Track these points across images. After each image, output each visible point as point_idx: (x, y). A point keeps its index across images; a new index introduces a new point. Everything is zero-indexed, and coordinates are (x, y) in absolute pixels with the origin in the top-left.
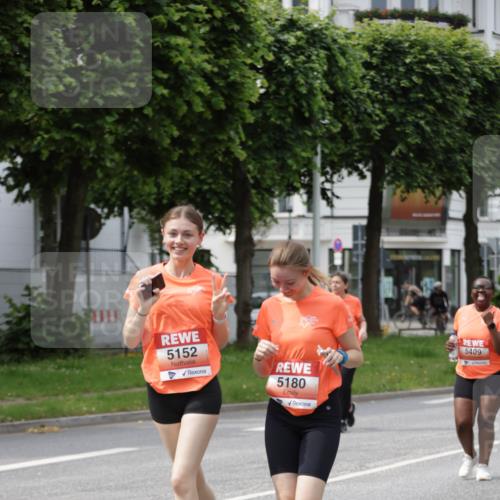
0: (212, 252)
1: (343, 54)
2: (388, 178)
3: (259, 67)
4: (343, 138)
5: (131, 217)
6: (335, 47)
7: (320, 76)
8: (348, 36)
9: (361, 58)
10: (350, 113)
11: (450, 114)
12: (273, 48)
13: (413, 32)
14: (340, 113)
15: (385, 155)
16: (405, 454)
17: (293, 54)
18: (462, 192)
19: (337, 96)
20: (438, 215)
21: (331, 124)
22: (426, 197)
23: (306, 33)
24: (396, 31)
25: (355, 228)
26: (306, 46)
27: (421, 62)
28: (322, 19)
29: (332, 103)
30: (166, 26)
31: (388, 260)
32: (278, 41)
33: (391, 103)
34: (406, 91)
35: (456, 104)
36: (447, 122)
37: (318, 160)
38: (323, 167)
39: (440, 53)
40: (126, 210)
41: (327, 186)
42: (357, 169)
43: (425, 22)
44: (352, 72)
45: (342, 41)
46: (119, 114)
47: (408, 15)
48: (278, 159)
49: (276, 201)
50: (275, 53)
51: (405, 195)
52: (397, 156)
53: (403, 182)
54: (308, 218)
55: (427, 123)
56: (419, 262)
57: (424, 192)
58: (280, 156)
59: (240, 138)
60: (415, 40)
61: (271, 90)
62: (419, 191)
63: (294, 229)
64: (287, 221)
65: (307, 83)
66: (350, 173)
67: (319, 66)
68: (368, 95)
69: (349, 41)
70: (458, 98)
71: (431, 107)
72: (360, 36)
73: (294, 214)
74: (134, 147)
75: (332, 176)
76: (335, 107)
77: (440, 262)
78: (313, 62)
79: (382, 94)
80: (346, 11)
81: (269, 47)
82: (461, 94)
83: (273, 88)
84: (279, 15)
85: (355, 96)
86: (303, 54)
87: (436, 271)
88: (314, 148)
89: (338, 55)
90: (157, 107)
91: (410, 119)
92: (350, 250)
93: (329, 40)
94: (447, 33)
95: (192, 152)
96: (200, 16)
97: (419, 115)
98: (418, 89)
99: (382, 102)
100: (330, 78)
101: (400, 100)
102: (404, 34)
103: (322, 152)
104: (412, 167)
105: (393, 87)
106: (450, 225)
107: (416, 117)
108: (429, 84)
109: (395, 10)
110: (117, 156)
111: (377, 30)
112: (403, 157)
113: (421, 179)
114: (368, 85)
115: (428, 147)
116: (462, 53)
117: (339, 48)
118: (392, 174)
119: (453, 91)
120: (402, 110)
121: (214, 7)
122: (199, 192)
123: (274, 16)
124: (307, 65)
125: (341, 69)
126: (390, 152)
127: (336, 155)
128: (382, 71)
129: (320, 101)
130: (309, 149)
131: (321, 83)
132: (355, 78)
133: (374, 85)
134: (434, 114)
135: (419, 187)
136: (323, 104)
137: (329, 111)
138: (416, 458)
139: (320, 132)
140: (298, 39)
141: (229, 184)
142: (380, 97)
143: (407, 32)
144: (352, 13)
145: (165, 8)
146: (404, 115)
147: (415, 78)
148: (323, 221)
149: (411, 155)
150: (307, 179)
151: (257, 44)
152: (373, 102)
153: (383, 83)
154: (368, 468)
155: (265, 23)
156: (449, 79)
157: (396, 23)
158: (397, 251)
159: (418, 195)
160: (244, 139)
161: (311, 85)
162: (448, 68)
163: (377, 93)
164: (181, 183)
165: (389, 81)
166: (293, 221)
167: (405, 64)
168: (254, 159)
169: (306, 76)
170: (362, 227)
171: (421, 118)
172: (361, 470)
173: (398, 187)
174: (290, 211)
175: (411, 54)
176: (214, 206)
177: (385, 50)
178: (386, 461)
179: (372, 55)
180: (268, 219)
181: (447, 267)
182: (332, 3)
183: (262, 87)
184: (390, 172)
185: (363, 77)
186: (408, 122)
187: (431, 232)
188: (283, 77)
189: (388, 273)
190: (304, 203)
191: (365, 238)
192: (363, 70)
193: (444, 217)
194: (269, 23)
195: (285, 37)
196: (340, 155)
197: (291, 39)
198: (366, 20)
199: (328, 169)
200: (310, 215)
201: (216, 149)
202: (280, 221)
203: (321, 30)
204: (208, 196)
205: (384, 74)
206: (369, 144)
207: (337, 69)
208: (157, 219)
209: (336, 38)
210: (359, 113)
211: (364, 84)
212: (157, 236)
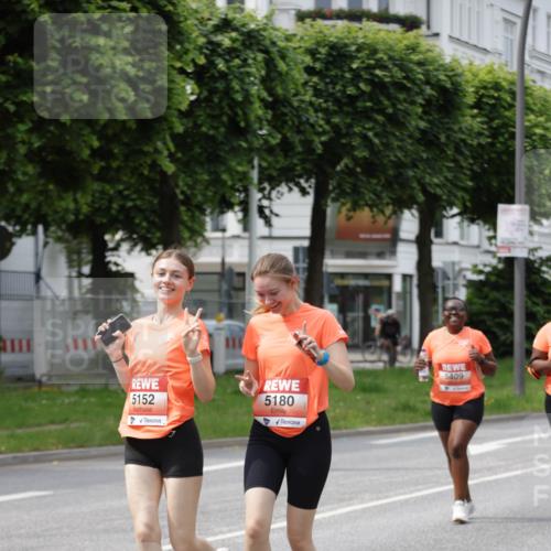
0: (137, 275)
1: (283, 57)
2: (333, 195)
3: (189, 71)
4: (282, 151)
5: (46, 236)
6: (274, 50)
7: (257, 81)
8: (288, 38)
9: (303, 62)
10: (290, 123)
11: (401, 125)
12: (205, 51)
13: (360, 34)
14: (279, 123)
15: (329, 170)
16: (351, 499)
17: (227, 57)
18: (414, 211)
19: (276, 105)
20: (388, 236)
21: (270, 135)
22: (373, 217)
23: (242, 34)
24: (343, 32)
25: (296, 250)
26: (241, 48)
27: (369, 68)
28: (259, 18)
29: (270, 112)
31: (332, 285)
32: (210, 42)
33: (335, 113)
34: (352, 99)
35: (409, 114)
36: (397, 134)
37: (255, 175)
38: (261, 181)
39: (391, 58)
40: (40, 228)
41: (265, 203)
42: (298, 184)
43: (375, 23)
44: (293, 78)
45: (282, 44)
46: (32, 121)
47: (355, 16)
48: (210, 173)
49: (208, 219)
50: (206, 56)
51: (351, 214)
52: (342, 171)
53: (349, 199)
54: (243, 238)
55: (376, 135)
56: (366, 288)
57: (372, 211)
58: (212, 170)
59: (168, 149)
60: (364, 43)
61: (202, 96)
62: (367, 209)
63: (228, 251)
64: (220, 242)
65: (242, 89)
66: (290, 189)
67: (256, 70)
68: (311, 104)
69: (290, 44)
70: (410, 108)
71: (380, 118)
72: (302, 38)
73: (228, 234)
74: (50, 158)
75: (270, 193)
76: (274, 116)
77: (390, 288)
78: (249, 66)
79: (326, 102)
80: (286, 11)
81: (200, 49)
82: (413, 103)
83: (205, 93)
84: (212, 14)
85: (296, 104)
86: (238, 57)
87: (385, 297)
88: (250, 162)
89: (278, 58)
91: (357, 130)
93: (267, 42)
94: (399, 36)
95: (115, 164)
97: (367, 126)
98: (366, 97)
99: (326, 111)
100: (268, 83)
101: (346, 109)
102: (350, 36)
103: (260, 166)
104: (359, 183)
105: (339, 94)
106: (401, 248)
107: (365, 128)
108: (378, 91)
109: (341, 10)
110: (30, 169)
111: (321, 32)
112: (350, 172)
113: (369, 196)
114: (310, 92)
115: (377, 162)
116: (415, 58)
117: (279, 51)
118: (337, 191)
119: (405, 101)
120: (348, 121)
121: (138, 4)
122: (122, 208)
123: (206, 15)
124: (242, 70)
125: (280, 74)
126: (334, 166)
127: (274, 168)
128: (327, 76)
129: (258, 110)
130: (245, 163)
131: (258, 90)
132: (296, 85)
133: (317, 93)
134: (384, 125)
135: (367, 205)
136: (260, 112)
137: (267, 120)
138: (362, 503)
139: (257, 143)
140: (234, 40)
141: (156, 201)
142: (324, 105)
143: (354, 35)
144: (293, 12)
145: (85, 5)
146: (350, 126)
147: (362, 86)
148: (260, 242)
149: (358, 170)
150: (242, 195)
151: (187, 45)
152: (316, 111)
153: (327, 90)
155: (196, 22)
156: (400, 87)
157: (341, 24)
158: (342, 276)
159: (365, 215)
160: (173, 150)
161: (247, 91)
162: (399, 74)
163: (321, 101)
164: (102, 199)
165: (334, 88)
166: (228, 242)
167: (351, 70)
168: (184, 172)
169: (242, 81)
170: (304, 248)
171: (369, 129)
173: (343, 204)
174: (224, 230)
175: (359, 58)
176: (138, 225)
177: (329, 54)
178: (329, 507)
179: (315, 60)
180: (199, 240)
181: (398, 294)
182: (271, 2)
183: (192, 94)
184: (334, 188)
185: (306, 84)
186: (355, 133)
187: (380, 255)
188: (215, 82)
189: (333, 300)
190: (239, 221)
191: (307, 261)
192: (305, 76)
193: (395, 239)
194: (201, 23)
195: (218, 38)
196: (280, 169)
197: (225, 40)
198: (308, 21)
199: (266, 185)
200: (246, 235)
201: (141, 162)
202: (212, 242)
203: (258, 31)
204: (132, 214)
205: (328, 80)
206: (310, 157)
207: (276, 74)
208: (75, 238)
209: (275, 39)
210: (301, 123)
211: (306, 91)
212: (75, 257)
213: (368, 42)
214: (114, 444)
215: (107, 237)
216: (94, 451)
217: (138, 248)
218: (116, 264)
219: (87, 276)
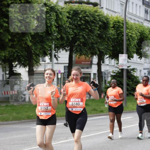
0: (21, 74)
1: (61, 14)
2: (75, 52)
4: (61, 39)
6: (58, 12)
7: (54, 20)
8: (62, 9)
9: (66, 15)
10: (63, 32)
11: (93, 32)
14: (60, 32)
15: (73, 45)
18: (97, 56)
19: (59, 27)
20: (89, 63)
21: (57, 35)
22: (85, 58)
23: (50, 7)
24: (77, 7)
25: (65, 67)
26: (49, 11)
27: (84, 17)
28: (54, 3)
30: (7, 5)
33: (75, 29)
34: (80, 25)
35: (95, 30)
36: (92, 35)
37: (53, 46)
38: (55, 48)
39: (90, 14)
41: (56, 54)
42: (65, 49)
43: (86, 5)
44: (64, 20)
45: (60, 10)
47: (80, 2)
49: (41, 58)
51: (80, 57)
52: (77, 45)
53: (79, 53)
54: (50, 63)
55: (86, 35)
56: (84, 77)
57: (85, 56)
58: (42, 45)
59: (30, 39)
60: (82, 10)
62: (84, 55)
63: (46, 67)
64: (44, 65)
65: (50, 22)
66: (63, 50)
67: (54, 17)
68: (68, 26)
70: (95, 28)
71: (87, 30)
72: (66, 9)
73: (46, 62)
75: (58, 51)
76: (58, 30)
77: (90, 77)
78: (52, 16)
79: (72, 26)
82: (96, 26)
84: (41, 2)
85: (64, 27)
86: (49, 14)
87: (89, 79)
88: (52, 42)
89: (59, 14)
90: (4, 30)
91: (81, 34)
92: (63, 73)
93: (57, 10)
94: (92, 8)
95: (15, 43)
96: (17, 2)
97: (84, 33)
98: (83, 25)
99: (72, 29)
100: (57, 21)
101: (78, 28)
103: (55, 43)
104: (82, 48)
105: (76, 24)
106: (93, 66)
107: (83, 33)
108: (87, 23)
109: (76, 1)
111: (71, 7)
112: (79, 45)
113: (84, 52)
114: (68, 23)
115: (86, 42)
116: (97, 14)
117: (60, 12)
118: (76, 51)
119: (94, 26)
120: (79, 31)
122: (17, 55)
124: (50, 17)
125: (60, 18)
126: (75, 44)
127: (59, 45)
128: (73, 19)
129: (54, 28)
131: (54, 23)
132: (65, 21)
133: (70, 24)
134: (88, 32)
135: (84, 54)
136: (55, 29)
137: (57, 31)
140: (47, 9)
141: (26, 53)
142: (72, 27)
143: (80, 8)
144: (63, 1)
146: (79, 33)
147: (82, 22)
148: (55, 65)
149: (81, 45)
150: (50, 52)
152: (70, 29)
153: (73, 23)
154: (68, 139)
156: (93, 22)
157: (77, 5)
159: (83, 57)
160: (31, 39)
162: (92, 19)
164: (11, 53)
165: (75, 22)
166: (46, 65)
167: (79, 17)
168: (34, 46)
169: (50, 20)
170: (67, 66)
171: (84, 34)
172: (66, 140)
173: (77, 54)
174: (45, 61)
175: (81, 14)
176: (22, 60)
177: (73, 13)
179: (70, 14)
180: (38, 64)
184: (75, 50)
185: (67, 21)
186: (80, 35)
187: (87, 68)
190: (49, 59)
191: (68, 70)
192: (67, 19)
193: (91, 64)
196: (60, 45)
198: (68, 4)
199: (56, 49)
200: (51, 63)
201: (22, 43)
202: (42, 64)
203: (54, 7)
204: (20, 57)
205: (73, 20)
206: (68, 41)
207: (59, 19)
208: (4, 63)
209: (59, 9)
210: (66, 32)
211: (67, 23)
212: (4, 69)
213: (84, 10)
214: (15, 120)
215: (13, 63)
216: (10, 122)
217: (22, 66)
218: (16, 71)
219: (8, 74)
